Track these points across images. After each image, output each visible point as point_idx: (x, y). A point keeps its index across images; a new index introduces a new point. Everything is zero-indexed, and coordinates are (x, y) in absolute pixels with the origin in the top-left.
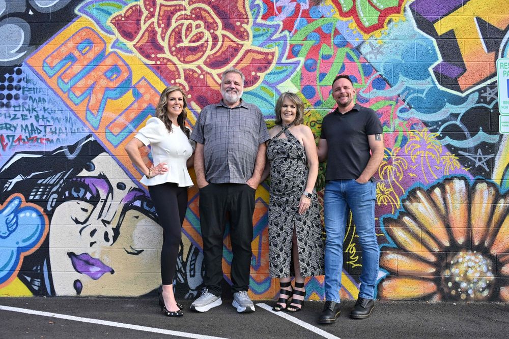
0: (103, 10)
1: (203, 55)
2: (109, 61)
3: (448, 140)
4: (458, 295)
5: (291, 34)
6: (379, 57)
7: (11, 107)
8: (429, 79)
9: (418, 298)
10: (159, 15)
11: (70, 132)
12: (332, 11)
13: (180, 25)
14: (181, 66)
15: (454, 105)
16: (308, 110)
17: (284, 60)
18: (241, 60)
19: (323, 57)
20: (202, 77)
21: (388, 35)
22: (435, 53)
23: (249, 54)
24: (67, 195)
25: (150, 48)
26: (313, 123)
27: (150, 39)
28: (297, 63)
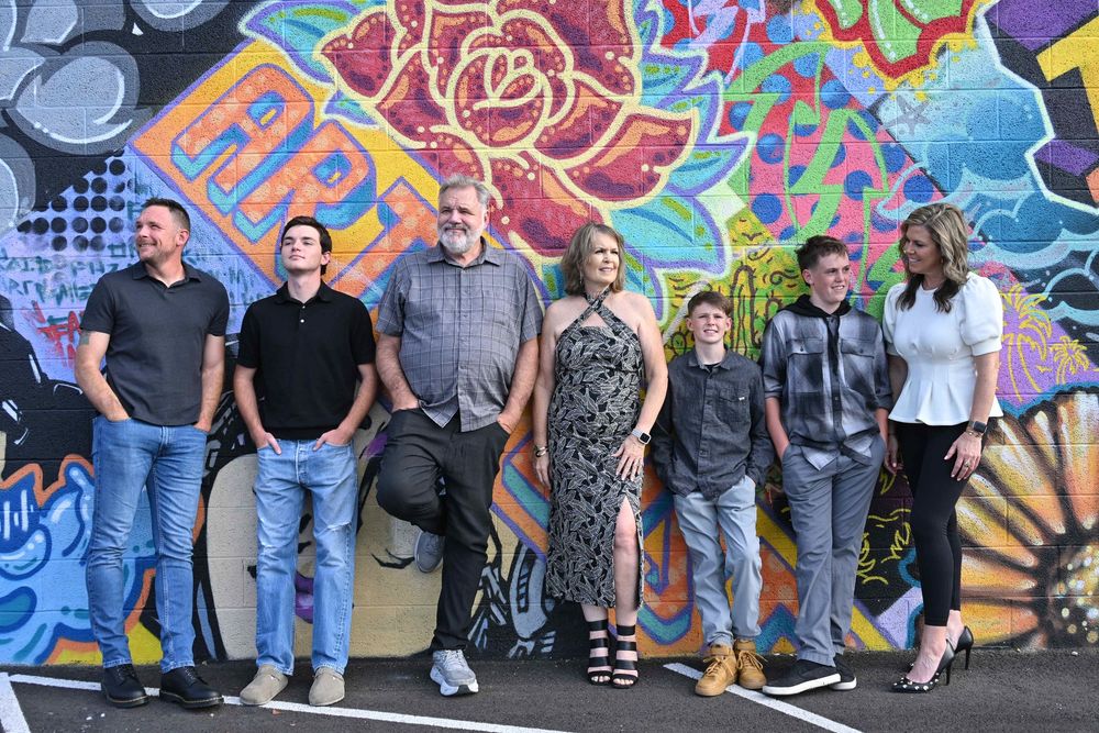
0: (304, 26)
1: (532, 127)
2: (322, 142)
3: (1065, 310)
4: (1082, 634)
5: (728, 78)
6: (919, 128)
7: (103, 247)
8: (1026, 178)
9: (999, 644)
10: (432, 36)
11: (241, 302)
12: (817, 27)
13: (479, 58)
14: (485, 153)
15: (1079, 233)
16: (766, 248)
17: (712, 138)
18: (618, 138)
19: (797, 132)
20: (531, 176)
21: (939, 80)
22: (1039, 121)
23: (635, 123)
24: (241, 443)
25: (414, 113)
26: (777, 276)
27: (412, 91)
28: (742, 144)
